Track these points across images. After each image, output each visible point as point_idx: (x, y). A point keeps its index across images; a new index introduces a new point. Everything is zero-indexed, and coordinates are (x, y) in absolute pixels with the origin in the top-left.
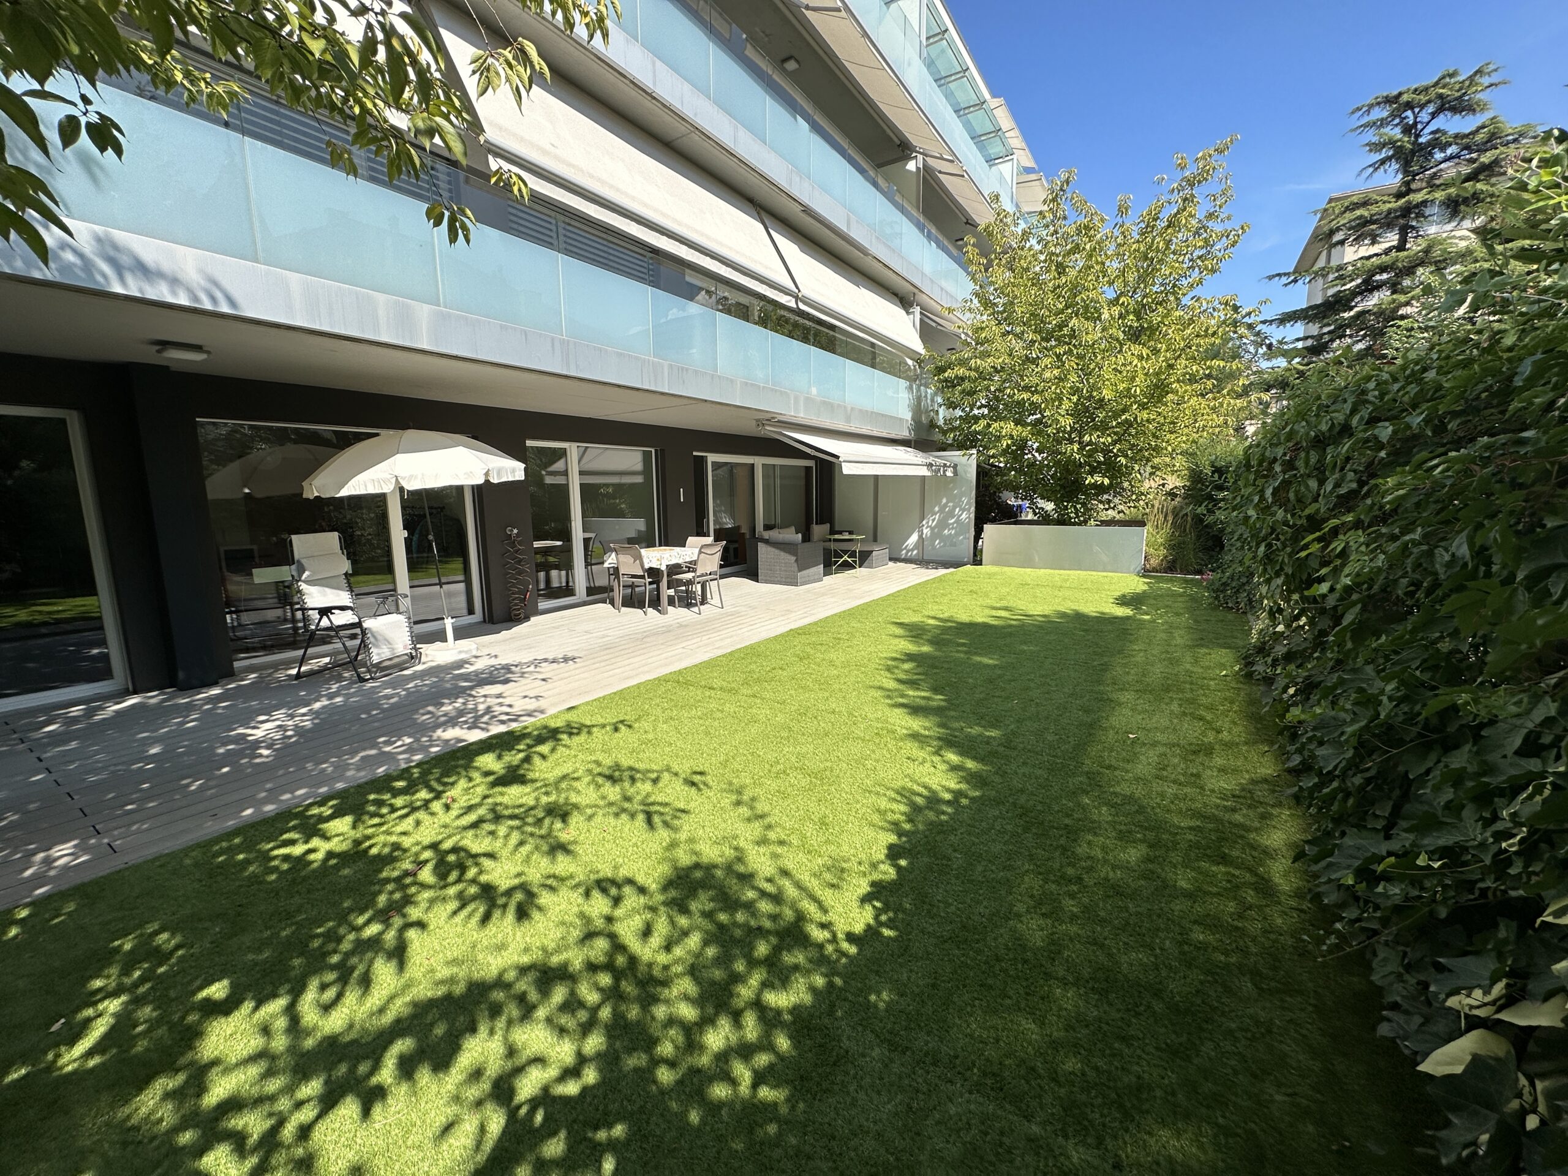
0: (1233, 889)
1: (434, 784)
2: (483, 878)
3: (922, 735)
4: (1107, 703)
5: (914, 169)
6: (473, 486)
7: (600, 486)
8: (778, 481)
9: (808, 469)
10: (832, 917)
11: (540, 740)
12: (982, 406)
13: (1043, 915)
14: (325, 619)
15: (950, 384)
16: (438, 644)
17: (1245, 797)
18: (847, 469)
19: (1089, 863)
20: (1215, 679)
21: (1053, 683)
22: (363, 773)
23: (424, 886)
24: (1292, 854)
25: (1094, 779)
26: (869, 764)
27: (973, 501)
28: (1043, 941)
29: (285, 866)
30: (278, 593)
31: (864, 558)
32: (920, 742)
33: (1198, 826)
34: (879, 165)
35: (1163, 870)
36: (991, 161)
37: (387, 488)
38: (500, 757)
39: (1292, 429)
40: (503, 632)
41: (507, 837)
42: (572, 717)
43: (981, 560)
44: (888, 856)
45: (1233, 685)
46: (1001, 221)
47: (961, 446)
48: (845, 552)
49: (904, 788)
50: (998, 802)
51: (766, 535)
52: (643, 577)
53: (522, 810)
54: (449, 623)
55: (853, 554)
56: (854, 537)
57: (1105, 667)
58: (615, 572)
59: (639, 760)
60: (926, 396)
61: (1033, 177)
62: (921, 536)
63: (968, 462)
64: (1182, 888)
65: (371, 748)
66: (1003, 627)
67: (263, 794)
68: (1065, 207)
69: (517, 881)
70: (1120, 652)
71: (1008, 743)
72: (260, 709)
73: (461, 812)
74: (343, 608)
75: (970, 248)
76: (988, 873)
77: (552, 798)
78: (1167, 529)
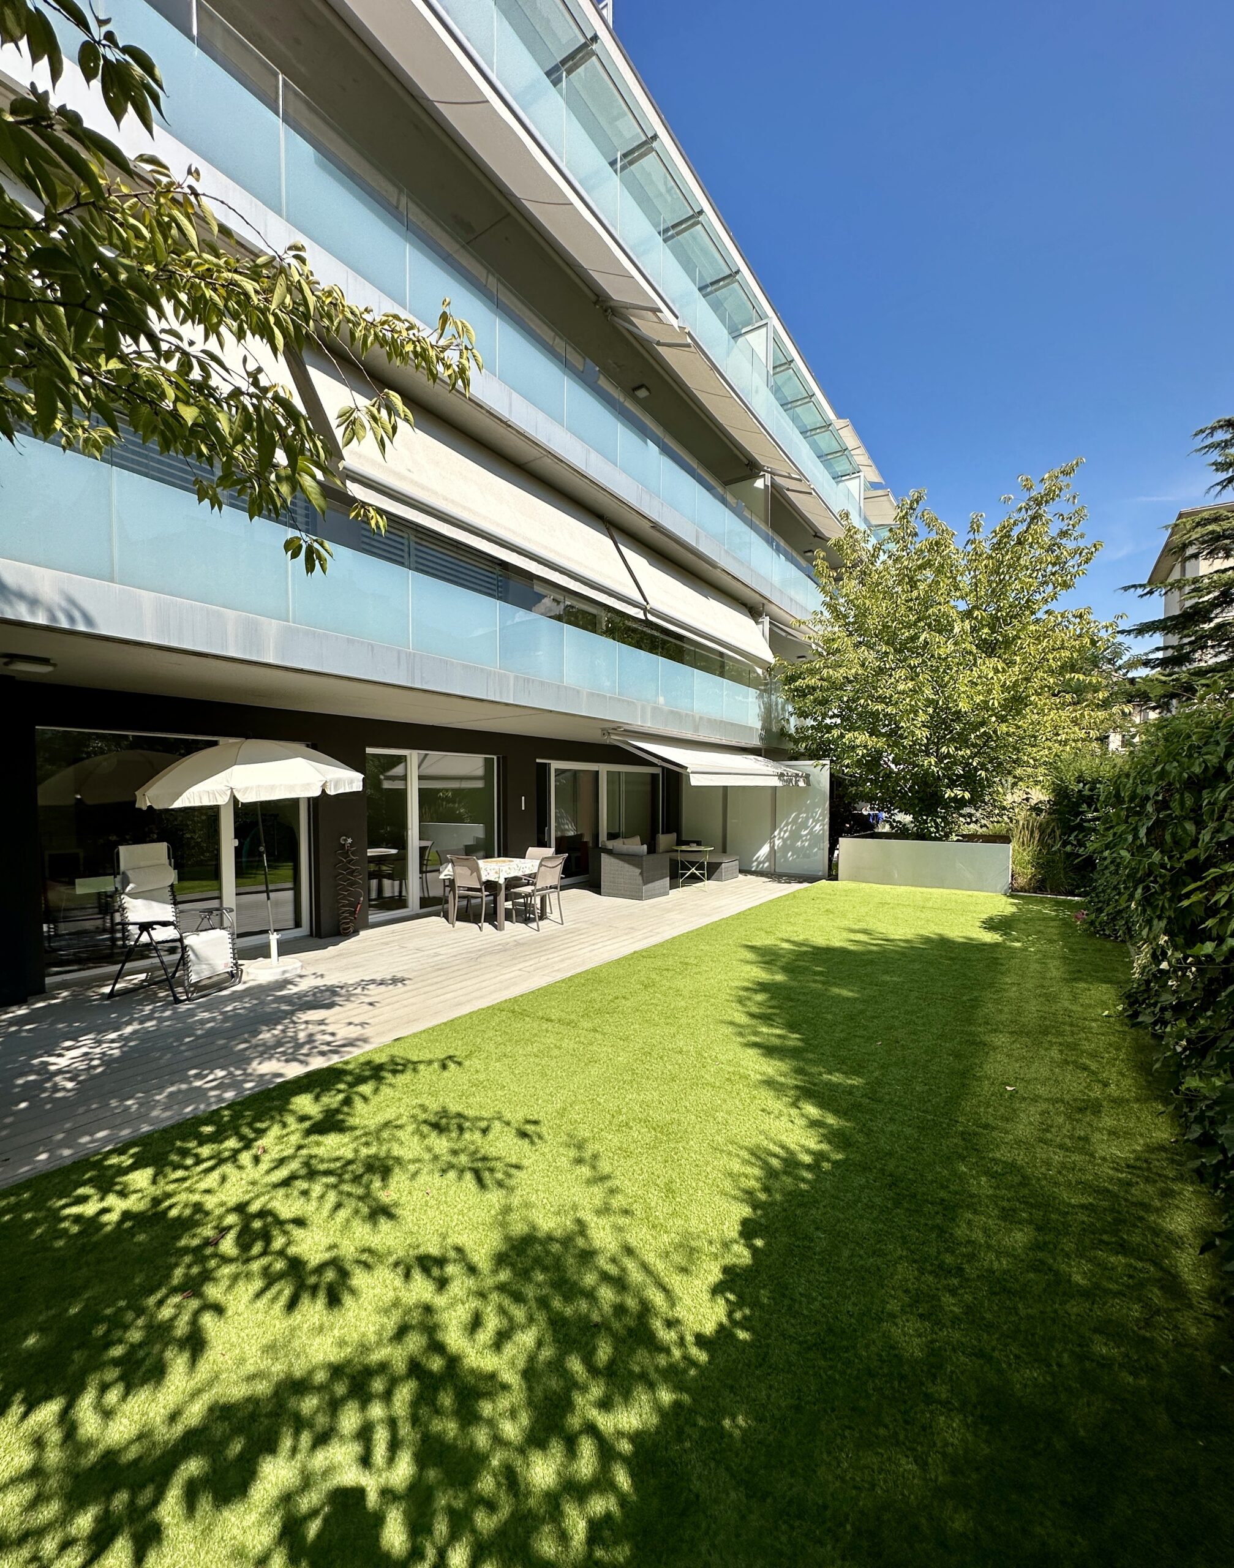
0: (1135, 1289)
1: (246, 1131)
2: (292, 1250)
3: (777, 1083)
4: (979, 1046)
5: (762, 487)
6: (309, 799)
7: (439, 790)
8: (623, 787)
9: (654, 777)
10: (680, 1312)
11: (361, 1080)
12: (834, 716)
13: (921, 1316)
14: (145, 934)
15: (802, 693)
16: (261, 961)
17: (1141, 1167)
18: (695, 781)
19: (970, 1249)
20: (1096, 1020)
21: (920, 1022)
22: (168, 1114)
23: (225, 1260)
24: (1199, 1242)
25: (970, 1141)
26: (720, 1115)
27: (827, 812)
28: (922, 1350)
29: (75, 1229)
30: (99, 902)
31: (712, 871)
32: (776, 1090)
33: (1091, 1204)
34: (726, 483)
35: (1055, 1260)
36: (837, 478)
37: (222, 800)
38: (317, 1098)
39: (1163, 768)
40: (330, 948)
41: (322, 1197)
42: (399, 1052)
43: (837, 875)
44: (742, 1234)
45: (1118, 1027)
46: (851, 537)
47: (813, 755)
48: (693, 864)
49: (758, 1147)
50: (866, 1168)
51: (610, 845)
52: (479, 890)
53: (338, 1164)
54: (274, 938)
55: (700, 867)
56: (702, 848)
57: (975, 1003)
58: (451, 884)
59: (469, 1106)
60: (777, 704)
61: (880, 492)
62: (772, 848)
63: (820, 773)
64: (1077, 1284)
65: (182, 1081)
66: (863, 953)
67: (60, 1136)
68: (914, 524)
69: (327, 1256)
70: (991, 985)
71: (873, 1091)
72: (68, 1032)
73: (272, 1165)
74: (164, 924)
75: (819, 561)
76: (856, 1259)
77: (372, 1150)
78: (1034, 847)
